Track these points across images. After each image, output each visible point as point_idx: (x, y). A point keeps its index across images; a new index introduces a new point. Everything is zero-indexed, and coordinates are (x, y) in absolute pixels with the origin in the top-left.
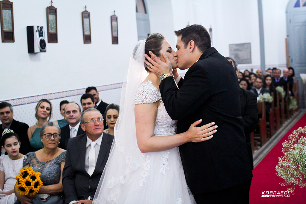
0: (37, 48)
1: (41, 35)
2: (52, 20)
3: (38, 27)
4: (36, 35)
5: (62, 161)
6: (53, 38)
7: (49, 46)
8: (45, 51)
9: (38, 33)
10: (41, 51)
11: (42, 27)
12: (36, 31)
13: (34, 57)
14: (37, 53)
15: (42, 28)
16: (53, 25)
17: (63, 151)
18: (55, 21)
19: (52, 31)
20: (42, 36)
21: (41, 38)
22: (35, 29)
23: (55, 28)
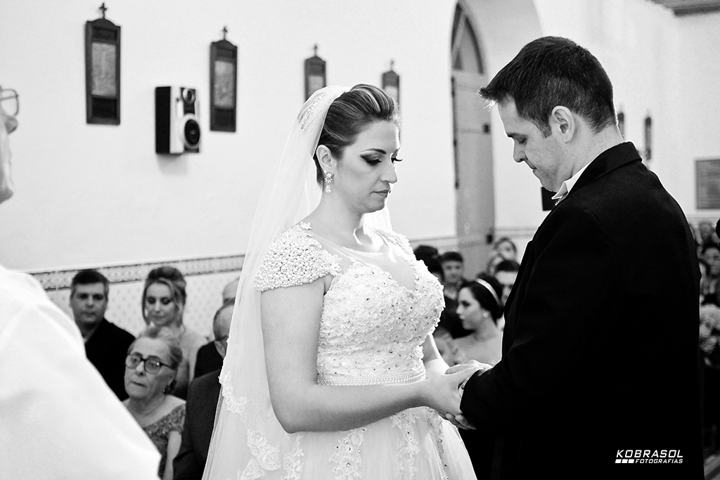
0: (177, 140)
1: (189, 108)
2: (224, 75)
3: (182, 89)
4: (177, 109)
5: (173, 429)
6: (224, 119)
7: (208, 137)
8: (197, 151)
9: (180, 106)
10: (187, 150)
11: (194, 90)
12: (178, 100)
13: (171, 164)
14: (177, 155)
15: (192, 92)
16: (227, 87)
17: (180, 402)
18: (231, 78)
19: (223, 102)
20: (193, 112)
21: (190, 116)
22: (175, 94)
23: (231, 94)
